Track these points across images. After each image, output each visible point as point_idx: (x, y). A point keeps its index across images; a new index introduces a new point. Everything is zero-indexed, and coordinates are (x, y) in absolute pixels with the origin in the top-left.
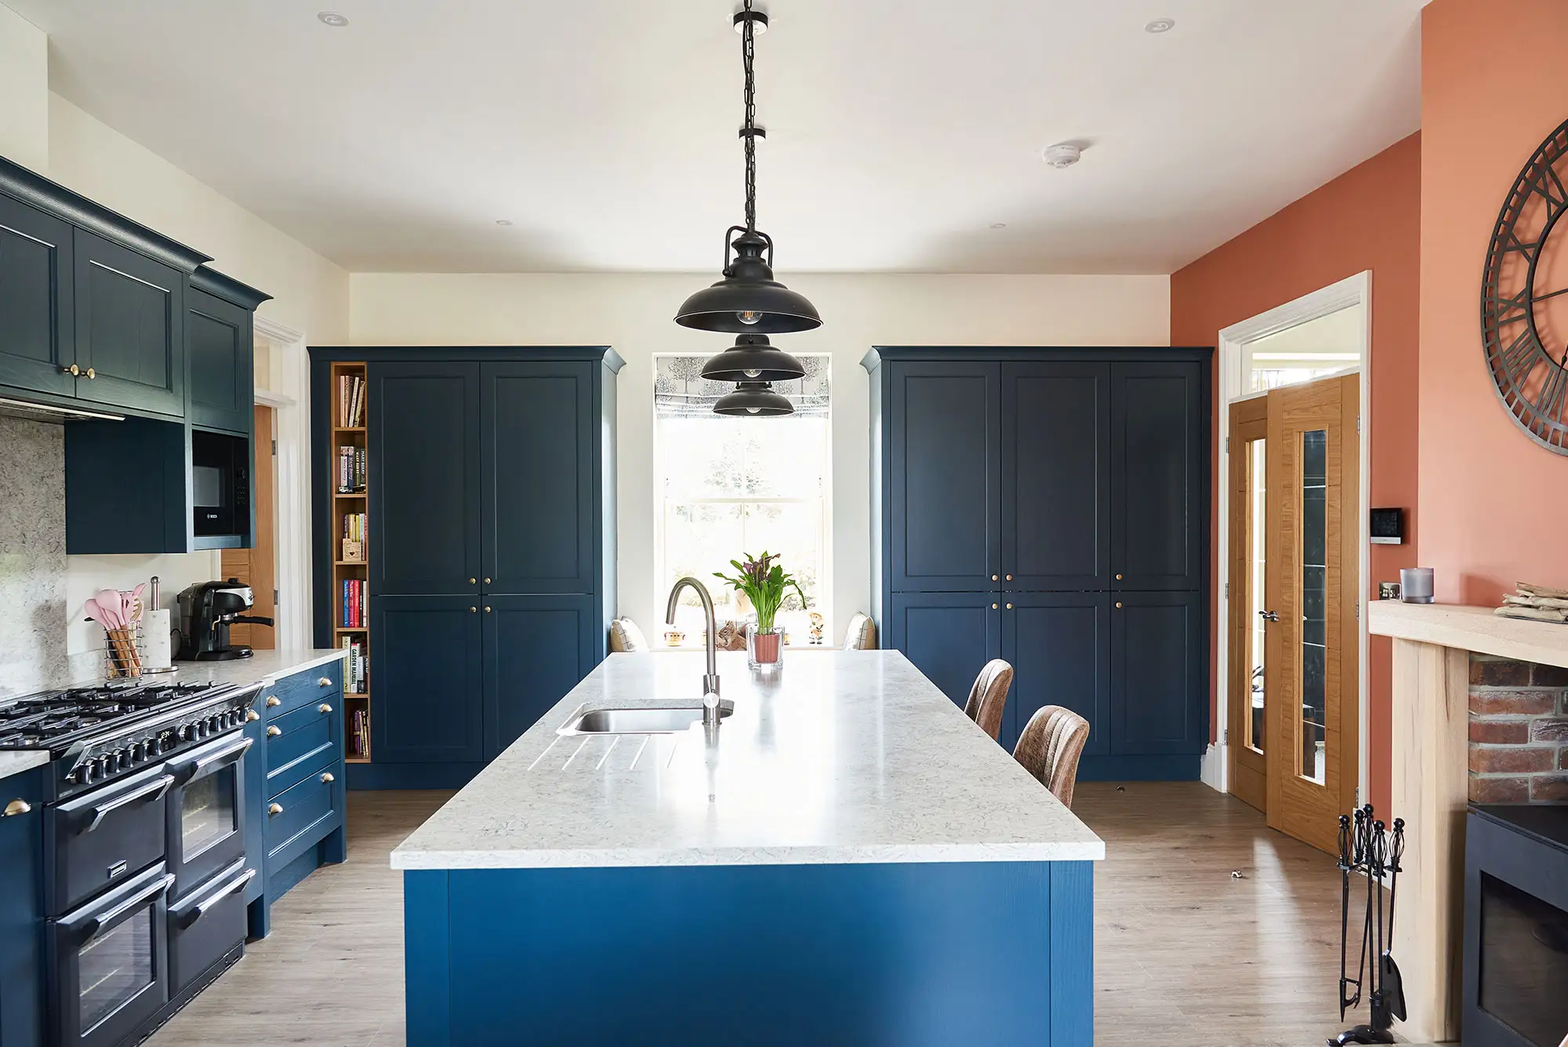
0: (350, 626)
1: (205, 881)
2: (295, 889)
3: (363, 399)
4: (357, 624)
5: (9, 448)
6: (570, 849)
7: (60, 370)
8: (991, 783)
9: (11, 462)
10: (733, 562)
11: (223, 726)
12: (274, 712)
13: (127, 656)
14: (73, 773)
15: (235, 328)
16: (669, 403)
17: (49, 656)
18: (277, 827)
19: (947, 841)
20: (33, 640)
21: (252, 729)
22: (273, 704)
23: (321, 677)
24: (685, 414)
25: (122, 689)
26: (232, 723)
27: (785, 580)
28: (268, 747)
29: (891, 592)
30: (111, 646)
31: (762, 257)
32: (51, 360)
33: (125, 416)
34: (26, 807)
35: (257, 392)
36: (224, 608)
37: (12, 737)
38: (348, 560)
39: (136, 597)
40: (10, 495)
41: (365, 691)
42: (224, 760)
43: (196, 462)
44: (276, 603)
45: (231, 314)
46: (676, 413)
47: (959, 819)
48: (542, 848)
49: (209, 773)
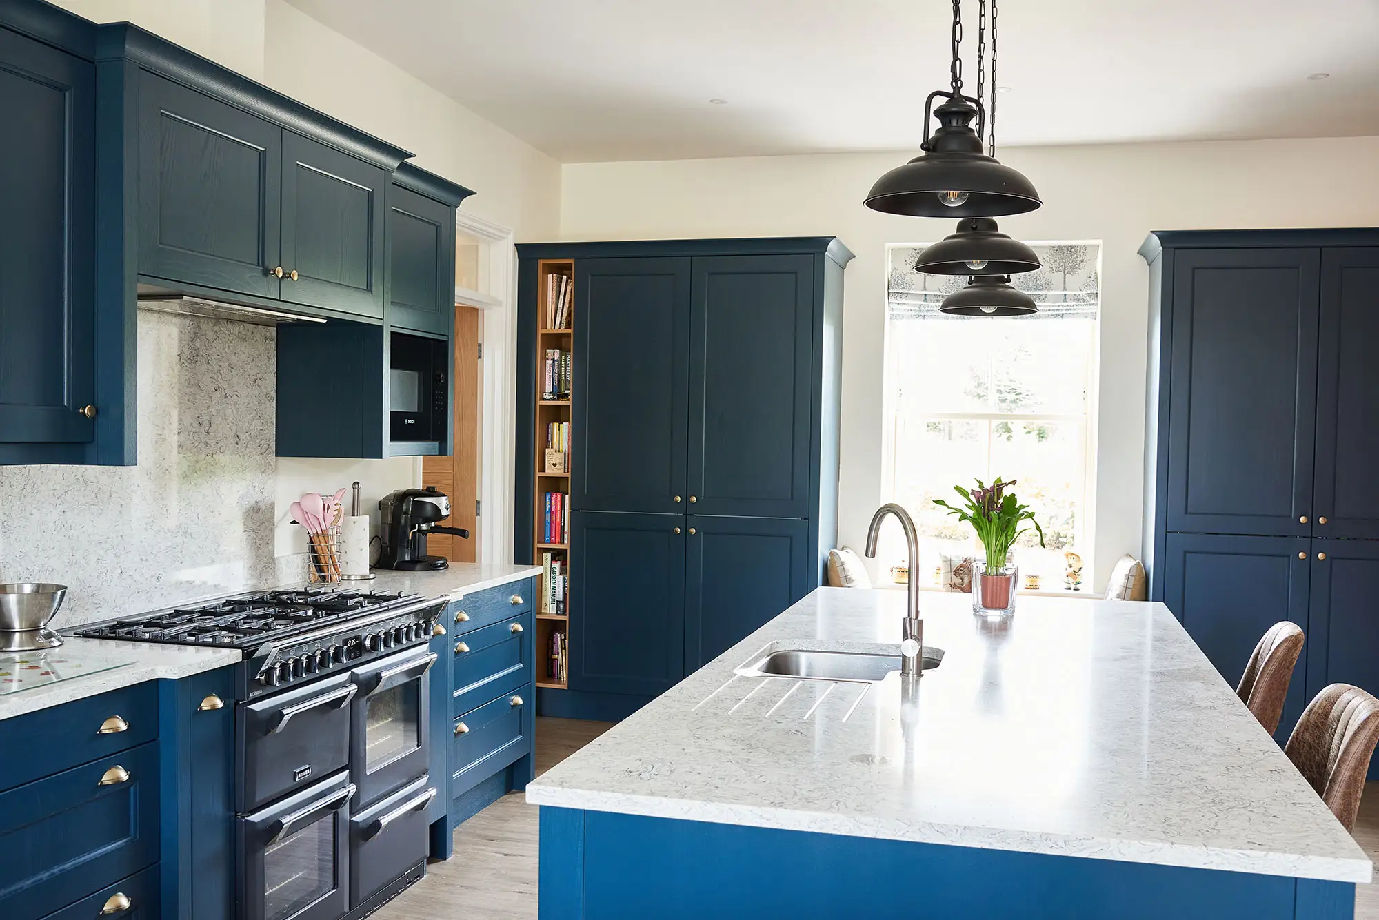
0: (551, 542)
1: (388, 795)
2: (482, 813)
3: (571, 299)
4: (558, 540)
5: (227, 351)
6: (711, 801)
7: (266, 272)
8: (1237, 774)
9: (227, 364)
10: (957, 488)
11: (408, 639)
12: (463, 628)
13: (327, 560)
14: (262, 674)
15: (437, 226)
16: (903, 301)
17: (257, 556)
18: (463, 748)
19: (1161, 840)
20: (244, 540)
21: (438, 644)
22: (462, 620)
23: (512, 595)
24: (923, 314)
25: (319, 594)
26: (417, 636)
27: (1021, 512)
28: (455, 664)
29: (1167, 532)
30: (313, 550)
31: (969, 126)
32: (258, 263)
33: (328, 318)
34: (219, 704)
35: (459, 291)
36: (421, 517)
37: (212, 634)
38: (550, 471)
39: (336, 502)
40: (226, 397)
41: (564, 613)
42: (409, 672)
43: (394, 366)
44: (478, 514)
45: (433, 212)
46: (913, 313)
47: (1183, 814)
48: (683, 796)
49: (395, 685)
